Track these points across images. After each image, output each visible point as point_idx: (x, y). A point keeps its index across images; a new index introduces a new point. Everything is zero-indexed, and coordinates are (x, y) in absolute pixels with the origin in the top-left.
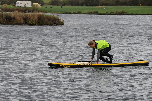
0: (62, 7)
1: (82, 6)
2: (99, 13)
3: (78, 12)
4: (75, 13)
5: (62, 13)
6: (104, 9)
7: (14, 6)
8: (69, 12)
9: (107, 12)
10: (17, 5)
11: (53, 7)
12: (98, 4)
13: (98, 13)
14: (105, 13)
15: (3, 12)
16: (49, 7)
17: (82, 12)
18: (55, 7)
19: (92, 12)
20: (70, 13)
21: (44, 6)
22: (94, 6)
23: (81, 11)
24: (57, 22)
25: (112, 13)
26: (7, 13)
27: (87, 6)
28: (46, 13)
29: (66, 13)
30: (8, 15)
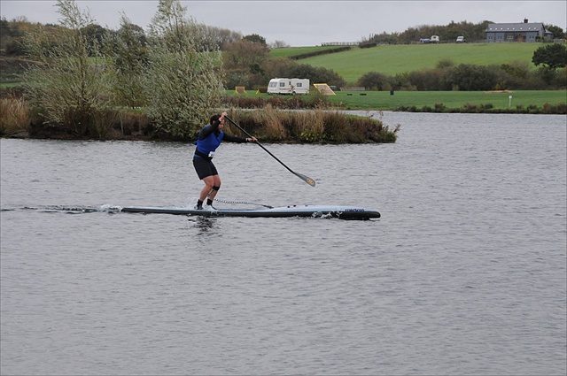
0: (392, 93)
1: (449, 89)
2: (497, 108)
3: (436, 106)
4: (429, 110)
5: (391, 110)
6: (510, 97)
7: (265, 91)
8: (411, 106)
9: (518, 107)
10: (270, 89)
11: (368, 93)
12: (494, 84)
13: (492, 109)
14: (514, 108)
15: (234, 109)
16: (356, 92)
17: (449, 106)
18: (374, 95)
19: (475, 107)
20: (414, 110)
21: (344, 92)
22: (482, 90)
23: (444, 105)
24: (376, 134)
25: (531, 107)
26: (244, 110)
27: (462, 89)
28: (349, 109)
29: (404, 109)
30: (248, 115)
